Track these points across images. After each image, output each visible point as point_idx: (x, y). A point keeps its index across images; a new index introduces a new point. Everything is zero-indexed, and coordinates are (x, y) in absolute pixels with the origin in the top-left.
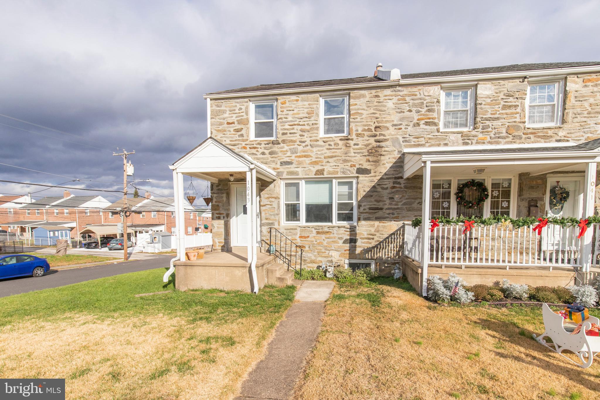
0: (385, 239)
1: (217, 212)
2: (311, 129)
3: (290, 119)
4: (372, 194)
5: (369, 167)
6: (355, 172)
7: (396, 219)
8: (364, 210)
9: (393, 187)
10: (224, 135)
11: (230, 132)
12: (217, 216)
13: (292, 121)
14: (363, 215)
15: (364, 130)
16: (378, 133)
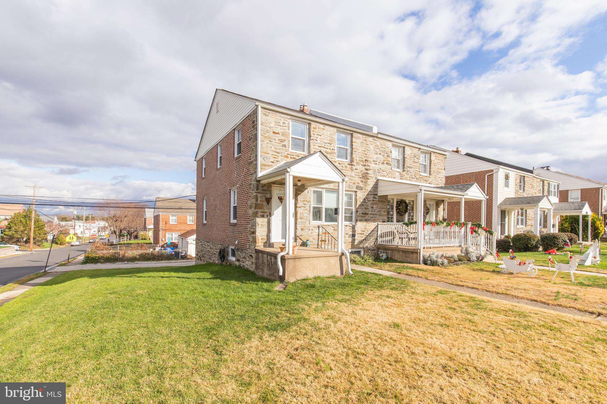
0: (369, 234)
1: (261, 210)
2: (332, 152)
3: (319, 141)
4: (363, 204)
5: (362, 186)
6: (355, 188)
7: (374, 221)
8: (360, 214)
9: (373, 200)
10: (270, 142)
11: (275, 140)
12: (262, 214)
13: (320, 144)
14: (359, 217)
15: (360, 160)
16: (366, 164)
